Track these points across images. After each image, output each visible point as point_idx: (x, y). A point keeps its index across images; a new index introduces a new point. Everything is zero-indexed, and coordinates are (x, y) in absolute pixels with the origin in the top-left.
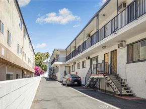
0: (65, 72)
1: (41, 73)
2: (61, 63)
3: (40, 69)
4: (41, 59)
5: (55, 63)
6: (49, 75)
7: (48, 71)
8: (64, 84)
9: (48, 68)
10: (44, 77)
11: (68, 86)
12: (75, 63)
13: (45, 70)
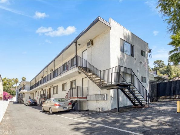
0: (30, 97)
1: (9, 98)
2: (27, 91)
3: (8, 94)
4: (9, 84)
5: (21, 91)
6: (17, 99)
7: (16, 96)
8: (27, 105)
9: (16, 94)
10: (12, 102)
11: (29, 106)
12: (36, 92)
13: (14, 95)
